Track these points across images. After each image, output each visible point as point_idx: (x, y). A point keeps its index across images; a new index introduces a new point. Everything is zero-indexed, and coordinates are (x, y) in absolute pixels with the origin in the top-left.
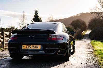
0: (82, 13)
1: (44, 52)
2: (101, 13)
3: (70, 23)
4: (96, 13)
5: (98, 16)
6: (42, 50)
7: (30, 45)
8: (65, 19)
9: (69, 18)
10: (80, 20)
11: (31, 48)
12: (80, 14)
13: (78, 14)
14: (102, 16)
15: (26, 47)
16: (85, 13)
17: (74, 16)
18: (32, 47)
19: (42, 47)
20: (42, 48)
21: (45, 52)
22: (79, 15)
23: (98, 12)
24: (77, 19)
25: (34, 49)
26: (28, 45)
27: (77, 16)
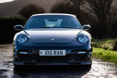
3: (19, 11)
10: (36, 6)
24: (31, 5)
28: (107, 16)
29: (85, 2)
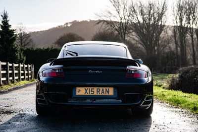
0: (75, 21)
1: (120, 101)
2: (116, 22)
4: (106, 23)
5: (109, 29)
6: (116, 96)
7: (93, 88)
8: (41, 32)
9: (49, 30)
11: (95, 94)
12: (71, 23)
13: (67, 24)
14: (117, 28)
15: (85, 91)
16: (81, 22)
17: (59, 26)
18: (97, 91)
19: (116, 91)
20: (117, 93)
21: (123, 102)
22: (69, 25)
23: (109, 20)
25: (101, 94)
26: (88, 88)
27: (65, 26)
28: (156, 48)
29: (131, 31)
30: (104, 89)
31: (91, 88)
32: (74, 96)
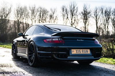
11: (81, 53)
15: (76, 52)
18: (82, 51)
25: (84, 53)
26: (78, 50)
30: (86, 50)
31: (79, 50)
32: (70, 54)
